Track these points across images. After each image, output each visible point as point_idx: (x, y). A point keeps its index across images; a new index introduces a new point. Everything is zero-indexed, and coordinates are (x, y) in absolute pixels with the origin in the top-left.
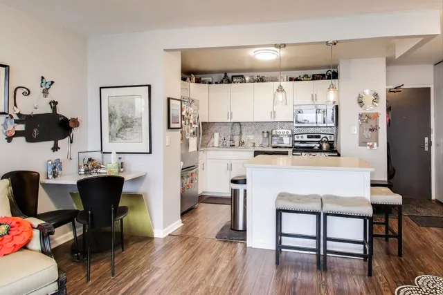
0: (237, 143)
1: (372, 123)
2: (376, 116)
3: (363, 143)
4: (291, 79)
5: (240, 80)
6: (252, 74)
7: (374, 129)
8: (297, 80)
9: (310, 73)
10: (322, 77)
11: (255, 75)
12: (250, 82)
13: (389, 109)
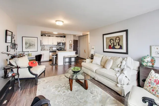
0: (43, 49)
1: (71, 45)
2: (72, 44)
3: (70, 49)
4: (56, 37)
5: (45, 35)
6: (48, 34)
7: (72, 46)
8: (58, 37)
9: (60, 36)
10: (62, 37)
11: (48, 35)
12: (47, 36)
13: (74, 43)
